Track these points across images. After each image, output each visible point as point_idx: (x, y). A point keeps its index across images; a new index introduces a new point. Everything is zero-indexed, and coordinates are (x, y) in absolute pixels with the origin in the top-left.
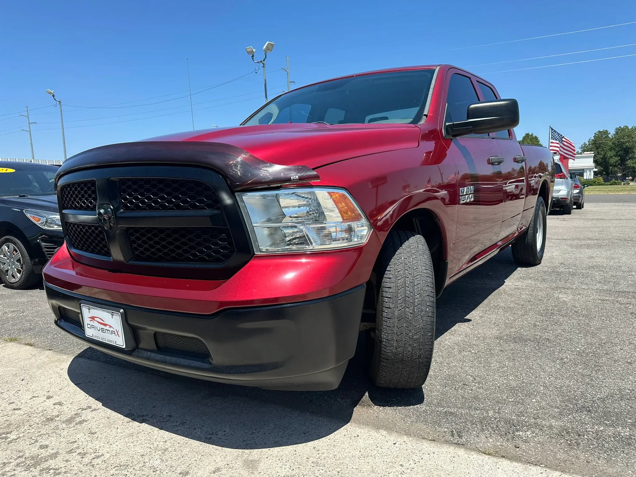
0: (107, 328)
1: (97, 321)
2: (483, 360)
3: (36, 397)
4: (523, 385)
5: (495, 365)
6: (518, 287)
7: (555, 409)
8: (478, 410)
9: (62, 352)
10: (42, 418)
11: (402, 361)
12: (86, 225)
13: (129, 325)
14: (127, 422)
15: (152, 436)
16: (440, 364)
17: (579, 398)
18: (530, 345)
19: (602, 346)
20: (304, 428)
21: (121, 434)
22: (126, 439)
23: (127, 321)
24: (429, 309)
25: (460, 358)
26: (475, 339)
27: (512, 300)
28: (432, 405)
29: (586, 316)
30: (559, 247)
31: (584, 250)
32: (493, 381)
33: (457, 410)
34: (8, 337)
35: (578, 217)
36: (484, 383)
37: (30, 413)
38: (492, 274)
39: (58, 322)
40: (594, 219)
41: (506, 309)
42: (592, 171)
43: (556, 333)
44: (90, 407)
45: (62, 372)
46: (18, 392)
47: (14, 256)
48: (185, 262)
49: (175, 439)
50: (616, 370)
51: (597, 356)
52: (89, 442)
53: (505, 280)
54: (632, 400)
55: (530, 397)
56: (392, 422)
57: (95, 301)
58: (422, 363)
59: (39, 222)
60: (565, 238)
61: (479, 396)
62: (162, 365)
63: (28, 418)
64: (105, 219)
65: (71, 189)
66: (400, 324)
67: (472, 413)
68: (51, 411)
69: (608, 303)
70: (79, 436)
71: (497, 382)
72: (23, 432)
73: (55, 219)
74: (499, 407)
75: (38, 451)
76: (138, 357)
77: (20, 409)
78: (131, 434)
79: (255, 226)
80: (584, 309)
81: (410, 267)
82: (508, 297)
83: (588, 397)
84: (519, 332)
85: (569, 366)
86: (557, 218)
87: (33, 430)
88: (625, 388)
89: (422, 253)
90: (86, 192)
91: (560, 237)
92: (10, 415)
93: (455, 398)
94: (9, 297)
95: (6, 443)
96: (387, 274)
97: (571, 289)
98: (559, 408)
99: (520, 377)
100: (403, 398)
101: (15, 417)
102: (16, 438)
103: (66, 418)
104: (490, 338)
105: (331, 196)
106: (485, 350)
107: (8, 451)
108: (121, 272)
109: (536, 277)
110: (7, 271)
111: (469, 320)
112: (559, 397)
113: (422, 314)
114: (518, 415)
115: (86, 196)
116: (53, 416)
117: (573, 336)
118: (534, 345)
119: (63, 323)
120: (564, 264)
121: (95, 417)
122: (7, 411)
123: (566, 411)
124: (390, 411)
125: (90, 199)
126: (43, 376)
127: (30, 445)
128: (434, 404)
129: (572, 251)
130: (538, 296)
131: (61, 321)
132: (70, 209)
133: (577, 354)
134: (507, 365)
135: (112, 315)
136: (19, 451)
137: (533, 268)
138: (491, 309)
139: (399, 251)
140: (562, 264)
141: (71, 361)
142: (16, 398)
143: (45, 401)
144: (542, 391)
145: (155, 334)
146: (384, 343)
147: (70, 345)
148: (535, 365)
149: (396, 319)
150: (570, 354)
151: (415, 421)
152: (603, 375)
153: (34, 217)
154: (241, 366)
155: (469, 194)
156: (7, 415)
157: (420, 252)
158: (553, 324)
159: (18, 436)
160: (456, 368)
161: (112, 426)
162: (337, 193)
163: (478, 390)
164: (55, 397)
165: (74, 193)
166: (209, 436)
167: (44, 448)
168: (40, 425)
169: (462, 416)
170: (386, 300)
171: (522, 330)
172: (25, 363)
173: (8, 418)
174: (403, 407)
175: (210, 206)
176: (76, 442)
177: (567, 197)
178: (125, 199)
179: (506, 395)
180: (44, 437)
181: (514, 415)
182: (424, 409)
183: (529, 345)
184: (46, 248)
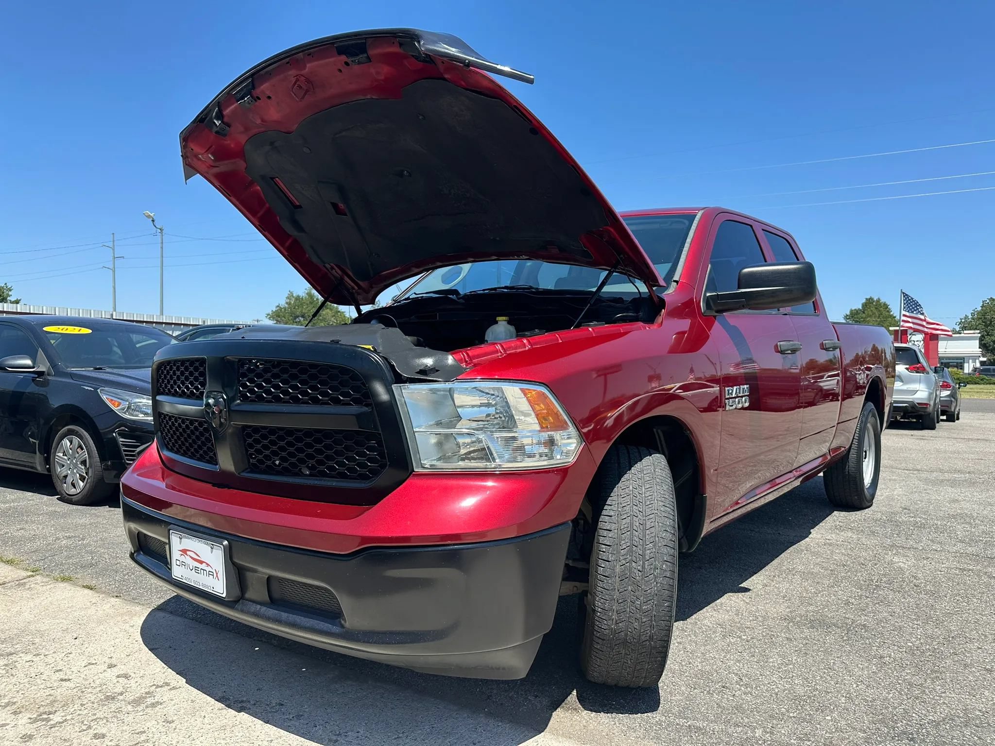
0: (203, 566)
1: (191, 557)
2: (757, 651)
3: (93, 664)
4: (814, 693)
5: (775, 660)
6: (831, 541)
7: (859, 733)
8: (739, 726)
9: (134, 601)
10: (99, 695)
11: (625, 643)
12: (187, 419)
13: (234, 564)
14: (219, 709)
15: (252, 732)
16: (691, 653)
17: (898, 719)
18: (835, 634)
19: (949, 641)
20: (475, 736)
21: (209, 726)
22: (216, 733)
23: (231, 558)
24: (666, 565)
25: (723, 646)
26: (751, 618)
27: (817, 562)
28: (670, 715)
29: (932, 594)
30: (906, 482)
31: (946, 489)
32: (768, 684)
33: (707, 725)
34: (59, 574)
35: (946, 434)
36: (754, 686)
37: (84, 687)
38: (792, 519)
39: (135, 555)
40: (972, 440)
41: (806, 575)
42: (977, 361)
43: (880, 616)
44: (167, 684)
45: (131, 630)
46: (69, 655)
47: (77, 455)
48: (318, 478)
49: (285, 738)
50: (965, 680)
51: (938, 656)
52: (162, 734)
53: (812, 531)
54: (983, 727)
55: (822, 712)
56: (607, 735)
57: (190, 526)
58: (655, 648)
59: (119, 408)
60: (919, 467)
61: (744, 706)
62: (276, 625)
63: (79, 694)
64: (213, 413)
65: (171, 368)
66: (622, 586)
67: (730, 731)
68: (112, 686)
69: (970, 575)
70: (149, 724)
71: (774, 687)
72: (72, 714)
73: (141, 404)
74: (773, 724)
75: (90, 741)
76: (242, 611)
77: (69, 680)
78: (223, 727)
79: (416, 432)
80: (931, 582)
81: (641, 501)
82: (812, 556)
83: (914, 718)
84: (821, 611)
85: (890, 668)
86: (912, 435)
87: (86, 711)
88: (974, 709)
89: (660, 481)
90: (191, 374)
91: (910, 466)
92: (55, 688)
93: (706, 706)
94: (64, 515)
95: (48, 728)
96: (607, 510)
97: (914, 550)
98: (866, 733)
99: (812, 680)
100: (628, 701)
101: (63, 691)
102: (61, 721)
103: (132, 698)
104: (773, 619)
105: (525, 395)
106: (763, 636)
107: (49, 739)
108: (229, 488)
109: (861, 528)
110: (66, 477)
111: (746, 590)
112: (868, 715)
113: (655, 574)
114: (801, 739)
115: (192, 379)
116: (116, 693)
117: (905, 624)
118: (842, 633)
119: (142, 557)
120: (909, 510)
121: (174, 698)
122: (52, 681)
123: (877, 738)
124: (606, 719)
125: (196, 384)
126: (105, 635)
127: (80, 732)
128: (673, 714)
129: (925, 490)
130: (860, 557)
131: (139, 554)
132: (167, 394)
133: (907, 651)
134: (794, 661)
135: (212, 548)
136: (65, 740)
137: (858, 513)
138: (782, 575)
139: (626, 476)
140: (906, 509)
141: (147, 615)
142: (66, 664)
143: (104, 671)
144: (843, 705)
145: (269, 579)
146: (599, 614)
147: (147, 592)
148: (838, 664)
149: (617, 578)
150: (896, 650)
151: (642, 736)
152: (943, 686)
153: (112, 400)
154: (384, 633)
155: (742, 397)
156: (51, 687)
157: (658, 480)
158: (876, 603)
159: (64, 718)
160: (715, 661)
161: (197, 713)
162: (534, 390)
163: (743, 697)
164: (119, 667)
165: (174, 373)
166: (334, 738)
167: (99, 738)
168: (95, 705)
169: (714, 734)
170: (603, 548)
171: (826, 610)
172: (80, 614)
173: (53, 691)
174: (627, 715)
175: (357, 402)
176: (144, 732)
177: (928, 403)
178: (244, 386)
179: (785, 707)
180: (100, 723)
181: (794, 738)
182: (658, 720)
183: (833, 632)
184: (124, 445)
